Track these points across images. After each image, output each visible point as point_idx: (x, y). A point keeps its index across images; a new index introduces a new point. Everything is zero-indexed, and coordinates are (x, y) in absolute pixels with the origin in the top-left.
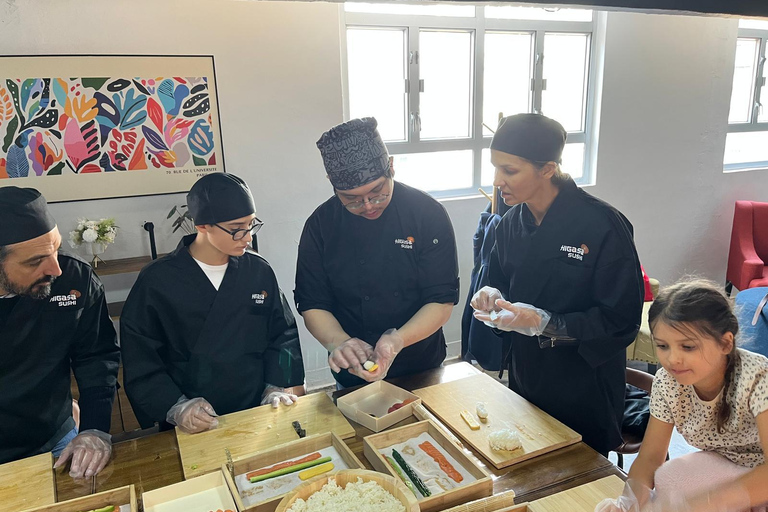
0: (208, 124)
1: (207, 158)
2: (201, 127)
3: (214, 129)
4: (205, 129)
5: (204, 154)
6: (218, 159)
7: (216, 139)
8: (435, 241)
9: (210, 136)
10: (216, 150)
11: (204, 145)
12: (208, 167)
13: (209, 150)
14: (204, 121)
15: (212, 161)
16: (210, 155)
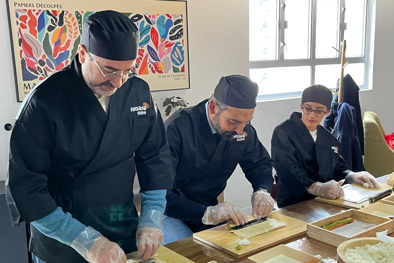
0: (181, 45)
1: (180, 67)
2: (178, 47)
3: (185, 49)
4: (180, 48)
5: (179, 65)
6: (186, 68)
7: (185, 55)
9: (182, 52)
10: (185, 62)
11: (179, 59)
12: (180, 73)
13: (181, 62)
14: (180, 43)
15: (183, 70)
16: (182, 65)
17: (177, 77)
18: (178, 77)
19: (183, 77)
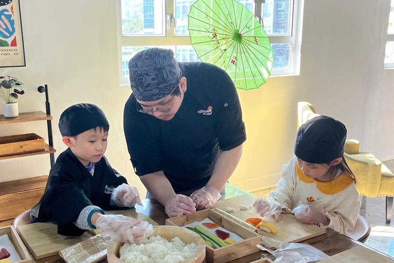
0: (10, 13)
1: (9, 40)
2: (5, 15)
3: (15, 17)
4: (8, 17)
5: (7, 37)
6: (19, 42)
7: (17, 26)
8: (226, 105)
9: (12, 23)
10: (17, 34)
11: (7, 30)
12: (10, 48)
13: (11, 34)
14: (7, 11)
15: (14, 43)
16: (12, 38)
17: (5, 52)
18: (7, 52)
19: (15, 52)
